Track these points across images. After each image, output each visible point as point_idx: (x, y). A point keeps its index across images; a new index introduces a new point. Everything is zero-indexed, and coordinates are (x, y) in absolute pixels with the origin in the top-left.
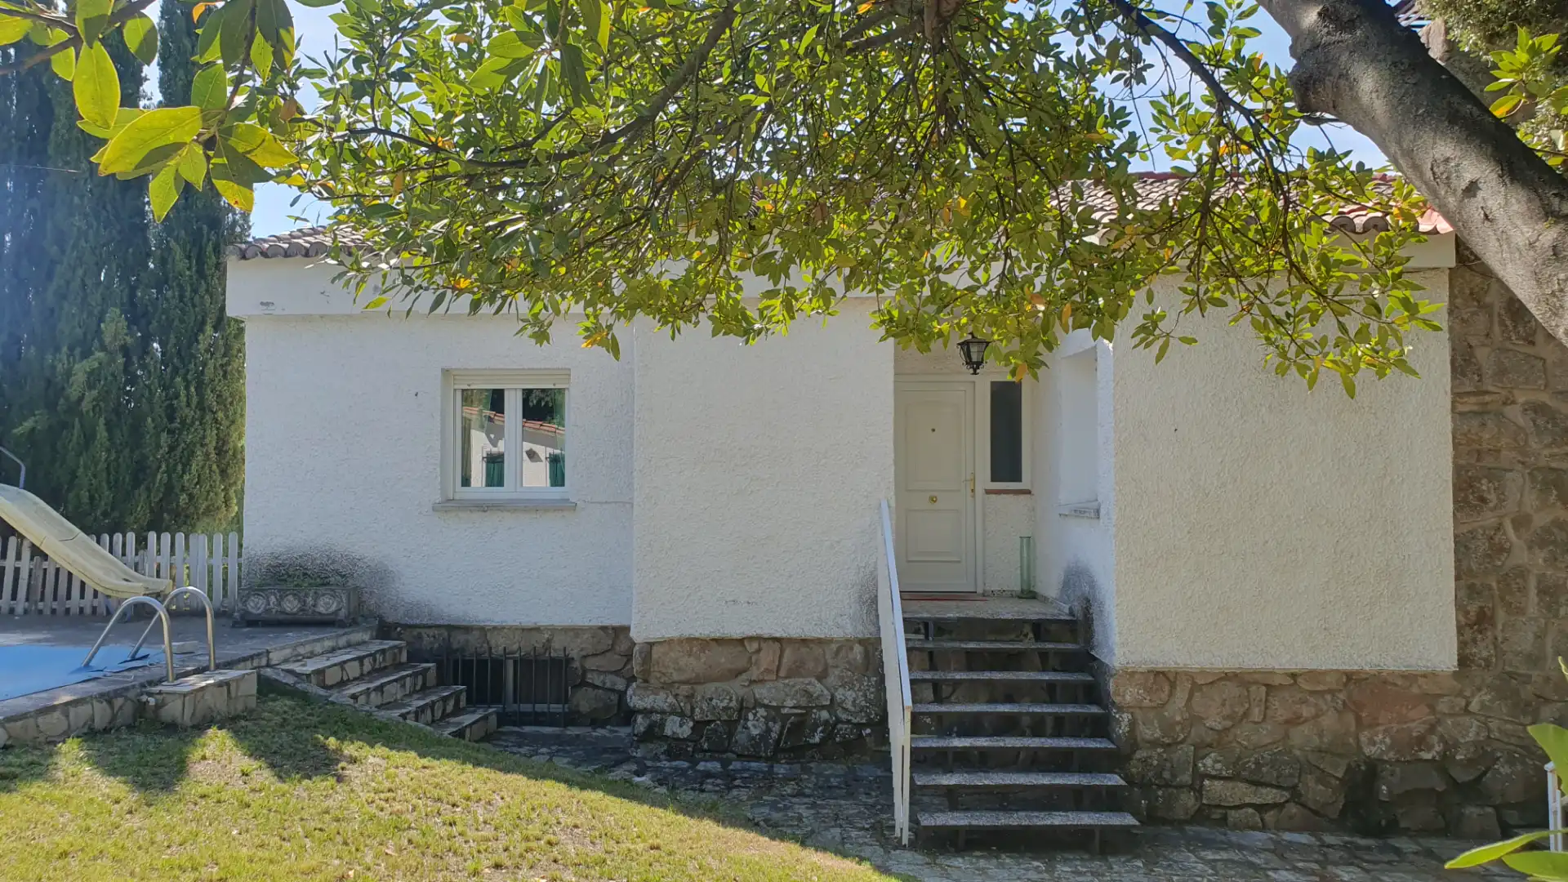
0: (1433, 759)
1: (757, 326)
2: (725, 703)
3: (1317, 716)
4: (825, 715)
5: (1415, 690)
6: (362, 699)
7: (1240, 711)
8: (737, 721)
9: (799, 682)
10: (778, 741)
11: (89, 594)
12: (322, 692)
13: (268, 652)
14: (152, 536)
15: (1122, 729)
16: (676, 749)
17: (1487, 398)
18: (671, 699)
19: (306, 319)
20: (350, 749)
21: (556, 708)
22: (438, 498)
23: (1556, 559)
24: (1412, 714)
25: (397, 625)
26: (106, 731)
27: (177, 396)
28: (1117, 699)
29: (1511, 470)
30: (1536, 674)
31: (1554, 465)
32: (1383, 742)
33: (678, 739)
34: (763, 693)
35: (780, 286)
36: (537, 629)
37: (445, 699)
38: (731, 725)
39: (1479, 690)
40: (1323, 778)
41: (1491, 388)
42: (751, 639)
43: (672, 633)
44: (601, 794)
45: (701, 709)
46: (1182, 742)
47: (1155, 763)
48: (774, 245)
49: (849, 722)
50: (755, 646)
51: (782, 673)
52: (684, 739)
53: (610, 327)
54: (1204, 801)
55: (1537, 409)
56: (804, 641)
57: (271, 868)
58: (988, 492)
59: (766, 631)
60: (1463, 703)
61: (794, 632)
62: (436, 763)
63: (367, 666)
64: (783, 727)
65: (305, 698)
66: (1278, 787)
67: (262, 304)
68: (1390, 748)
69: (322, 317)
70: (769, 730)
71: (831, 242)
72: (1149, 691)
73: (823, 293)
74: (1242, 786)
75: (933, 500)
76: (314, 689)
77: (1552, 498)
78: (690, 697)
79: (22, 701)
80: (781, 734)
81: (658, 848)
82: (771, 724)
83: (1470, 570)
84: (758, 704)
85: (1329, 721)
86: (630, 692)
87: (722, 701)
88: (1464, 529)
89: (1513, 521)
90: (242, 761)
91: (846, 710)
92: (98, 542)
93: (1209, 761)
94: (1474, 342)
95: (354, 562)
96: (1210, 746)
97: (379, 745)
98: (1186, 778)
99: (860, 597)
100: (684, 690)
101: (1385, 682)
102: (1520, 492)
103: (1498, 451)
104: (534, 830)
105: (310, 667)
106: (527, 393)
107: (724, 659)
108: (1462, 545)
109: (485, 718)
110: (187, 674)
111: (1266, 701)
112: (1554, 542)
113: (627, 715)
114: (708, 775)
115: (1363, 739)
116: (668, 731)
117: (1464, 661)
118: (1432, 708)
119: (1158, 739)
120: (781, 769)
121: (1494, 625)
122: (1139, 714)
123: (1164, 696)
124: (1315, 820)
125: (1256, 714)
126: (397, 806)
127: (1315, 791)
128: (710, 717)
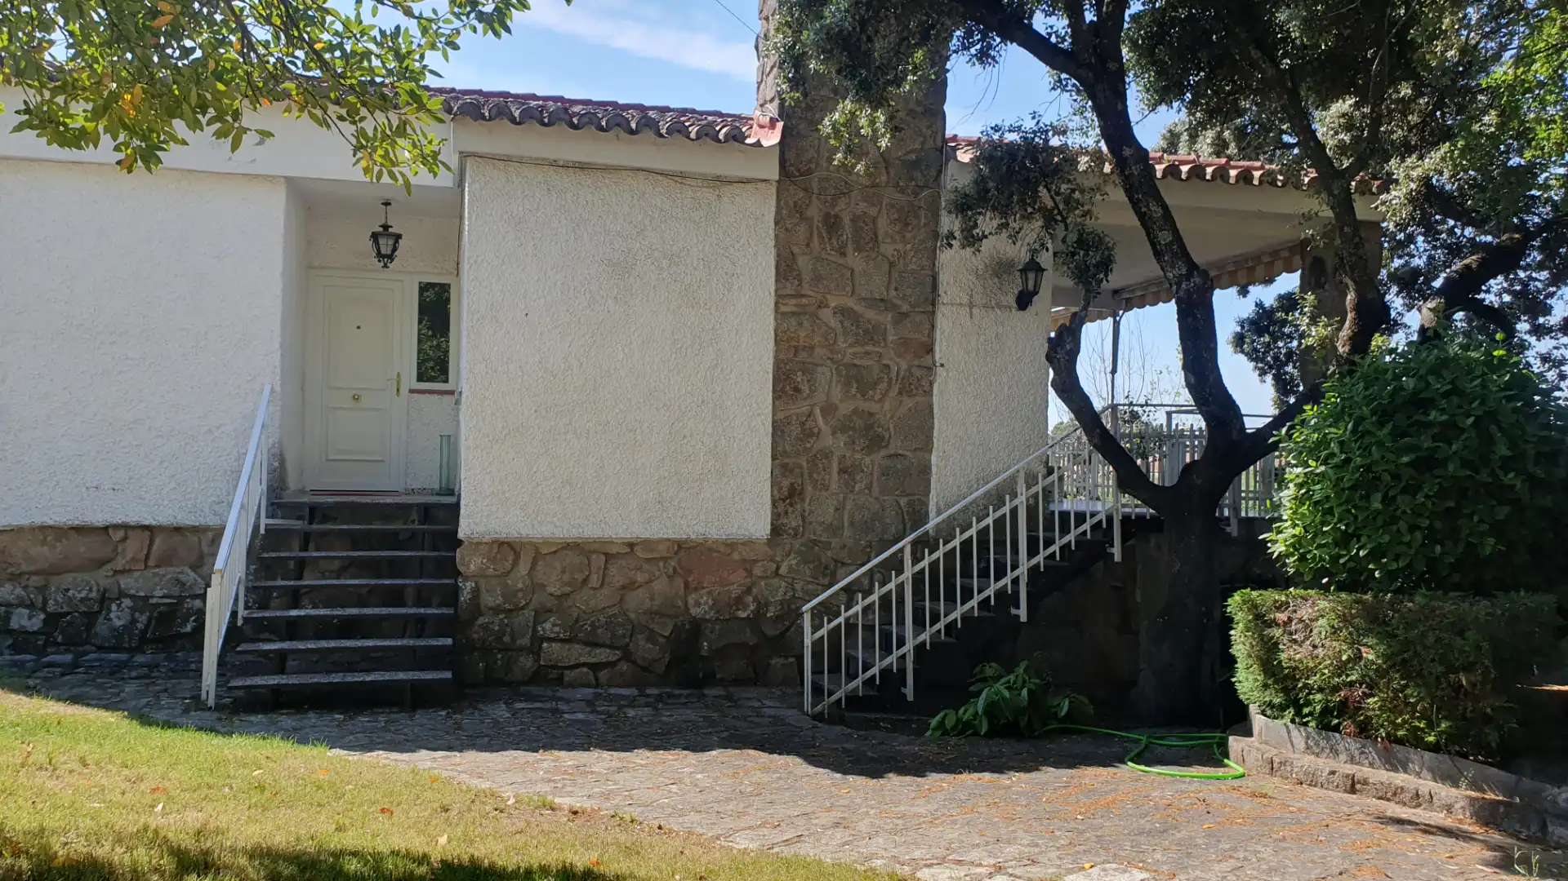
0: (748, 618)
2: (83, 595)
3: (650, 582)
4: (198, 603)
5: (736, 556)
7: (579, 577)
8: (100, 612)
9: (169, 572)
10: (144, 632)
15: (465, 596)
16: (23, 641)
17: (804, 301)
18: (19, 591)
23: (854, 443)
24: (732, 578)
28: (461, 569)
29: (822, 365)
30: (835, 542)
31: (856, 362)
32: (706, 603)
33: (27, 633)
34: (125, 582)
38: (91, 617)
39: (788, 555)
40: (652, 637)
41: (810, 293)
42: (116, 527)
43: (18, 520)
45: (56, 600)
46: (523, 608)
47: (497, 628)
50: (121, 534)
51: (151, 563)
52: (34, 633)
54: (542, 663)
55: (843, 312)
56: (178, 529)
58: (412, 391)
59: (133, 518)
60: (775, 566)
61: (163, 515)
64: (150, 617)
66: (612, 647)
68: (711, 608)
70: (134, 621)
72: (492, 560)
74: (577, 648)
75: (356, 398)
77: (854, 391)
78: (42, 589)
80: (147, 626)
82: (137, 615)
83: (785, 452)
84: (122, 594)
85: (660, 585)
87: (79, 592)
88: (780, 415)
89: (821, 410)
93: (548, 626)
94: (796, 250)
96: (550, 611)
98: (525, 641)
100: (35, 581)
101: (710, 550)
102: (827, 385)
103: (812, 348)
107: (83, 548)
108: (778, 429)
111: (606, 568)
112: (853, 429)
114: (52, 665)
115: (691, 601)
116: (14, 624)
117: (776, 530)
118: (750, 573)
119: (499, 605)
120: (143, 658)
121: (803, 500)
122: (482, 582)
123: (508, 565)
124: (643, 676)
125: (595, 580)
127: (644, 649)
128: (66, 609)
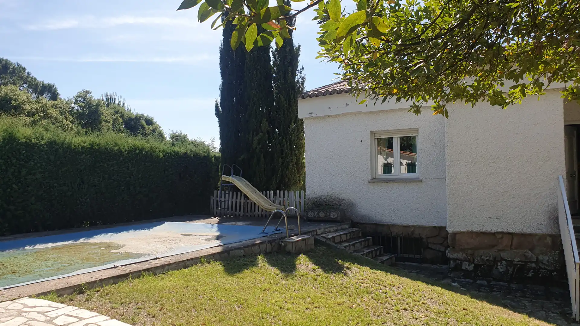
1: (507, 101)
2: (488, 258)
4: (534, 265)
6: (348, 248)
8: (493, 265)
9: (521, 251)
10: (512, 275)
11: (260, 210)
12: (335, 245)
13: (316, 230)
14: (278, 192)
16: (467, 274)
18: (464, 255)
19: (324, 117)
20: (346, 265)
21: (417, 256)
22: (370, 178)
25: (358, 223)
26: (270, 253)
27: (284, 146)
33: (468, 271)
34: (503, 254)
35: (519, 83)
36: (408, 227)
37: (376, 250)
38: (491, 267)
42: (498, 233)
43: (463, 229)
44: (440, 288)
45: (477, 260)
48: (516, 66)
49: (545, 269)
50: (500, 236)
51: (513, 247)
52: (471, 271)
53: (444, 106)
56: (523, 235)
57: (328, 301)
59: (505, 230)
61: (517, 229)
62: (376, 271)
63: (349, 237)
64: (514, 269)
65: (328, 246)
67: (309, 113)
69: (329, 116)
70: (507, 270)
71: (542, 62)
73: (538, 84)
76: (332, 243)
78: (472, 255)
79: (247, 242)
80: (513, 272)
81: (466, 310)
82: (508, 268)
84: (502, 259)
86: (447, 252)
87: (486, 257)
90: (312, 266)
91: (545, 264)
92: (262, 194)
95: (342, 201)
97: (356, 264)
99: (549, 217)
100: (470, 251)
104: (417, 298)
105: (330, 236)
106: (402, 139)
107: (486, 241)
109: (391, 258)
110: (292, 236)
113: (446, 260)
114: (481, 285)
116: (464, 268)
120: (514, 286)
126: (365, 285)
128: (481, 263)
